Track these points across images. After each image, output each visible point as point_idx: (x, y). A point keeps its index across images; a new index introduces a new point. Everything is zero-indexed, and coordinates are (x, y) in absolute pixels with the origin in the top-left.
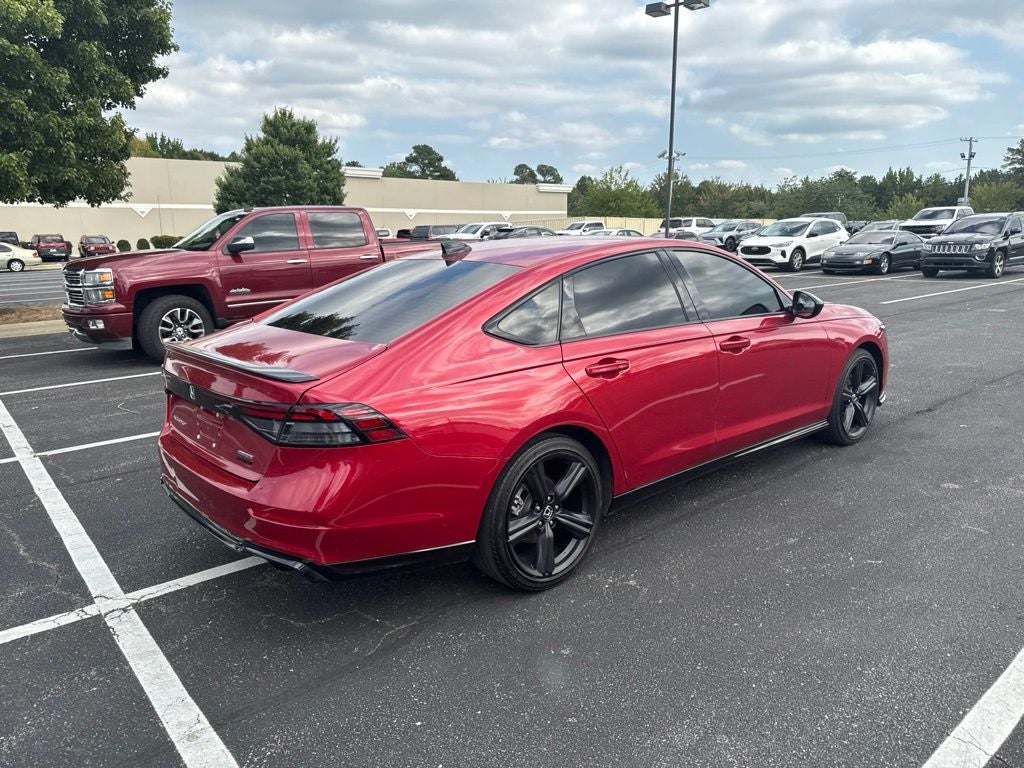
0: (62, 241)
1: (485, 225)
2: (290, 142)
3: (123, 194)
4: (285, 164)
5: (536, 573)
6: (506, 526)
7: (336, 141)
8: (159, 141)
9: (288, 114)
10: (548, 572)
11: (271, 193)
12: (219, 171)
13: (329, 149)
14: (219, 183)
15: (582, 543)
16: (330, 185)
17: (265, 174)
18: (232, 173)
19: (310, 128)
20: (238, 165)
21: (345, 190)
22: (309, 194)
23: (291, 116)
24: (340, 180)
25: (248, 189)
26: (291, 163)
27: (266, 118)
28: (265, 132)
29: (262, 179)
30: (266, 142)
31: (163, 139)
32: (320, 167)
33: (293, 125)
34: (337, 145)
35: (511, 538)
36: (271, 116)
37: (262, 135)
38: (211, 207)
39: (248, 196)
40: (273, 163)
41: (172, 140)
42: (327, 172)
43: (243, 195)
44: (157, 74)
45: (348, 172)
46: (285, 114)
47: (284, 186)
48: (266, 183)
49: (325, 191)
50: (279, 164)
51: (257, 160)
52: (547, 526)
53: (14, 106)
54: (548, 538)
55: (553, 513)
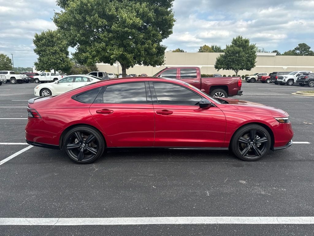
1: (299, 72)
2: (239, 46)
4: (237, 53)
5: (76, 159)
7: (255, 45)
9: (240, 37)
11: (231, 62)
12: (217, 55)
13: (252, 47)
14: (217, 59)
16: (250, 59)
17: (230, 56)
18: (222, 56)
19: (247, 41)
20: (223, 54)
21: (256, 60)
22: (242, 62)
23: (241, 38)
24: (254, 57)
25: (224, 61)
26: (239, 52)
27: (234, 39)
28: (232, 43)
29: (229, 58)
30: (232, 46)
31: (216, 47)
32: (248, 53)
33: (242, 41)
34: (256, 46)
36: (235, 38)
37: (231, 44)
38: (214, 66)
39: (224, 63)
40: (233, 52)
42: (250, 55)
43: (222, 62)
45: (257, 54)
46: (239, 37)
47: (235, 60)
48: (230, 59)
49: (249, 61)
50: (234, 53)
51: (228, 52)
52: (82, 149)
53: (130, 44)
54: (81, 152)
55: (85, 146)
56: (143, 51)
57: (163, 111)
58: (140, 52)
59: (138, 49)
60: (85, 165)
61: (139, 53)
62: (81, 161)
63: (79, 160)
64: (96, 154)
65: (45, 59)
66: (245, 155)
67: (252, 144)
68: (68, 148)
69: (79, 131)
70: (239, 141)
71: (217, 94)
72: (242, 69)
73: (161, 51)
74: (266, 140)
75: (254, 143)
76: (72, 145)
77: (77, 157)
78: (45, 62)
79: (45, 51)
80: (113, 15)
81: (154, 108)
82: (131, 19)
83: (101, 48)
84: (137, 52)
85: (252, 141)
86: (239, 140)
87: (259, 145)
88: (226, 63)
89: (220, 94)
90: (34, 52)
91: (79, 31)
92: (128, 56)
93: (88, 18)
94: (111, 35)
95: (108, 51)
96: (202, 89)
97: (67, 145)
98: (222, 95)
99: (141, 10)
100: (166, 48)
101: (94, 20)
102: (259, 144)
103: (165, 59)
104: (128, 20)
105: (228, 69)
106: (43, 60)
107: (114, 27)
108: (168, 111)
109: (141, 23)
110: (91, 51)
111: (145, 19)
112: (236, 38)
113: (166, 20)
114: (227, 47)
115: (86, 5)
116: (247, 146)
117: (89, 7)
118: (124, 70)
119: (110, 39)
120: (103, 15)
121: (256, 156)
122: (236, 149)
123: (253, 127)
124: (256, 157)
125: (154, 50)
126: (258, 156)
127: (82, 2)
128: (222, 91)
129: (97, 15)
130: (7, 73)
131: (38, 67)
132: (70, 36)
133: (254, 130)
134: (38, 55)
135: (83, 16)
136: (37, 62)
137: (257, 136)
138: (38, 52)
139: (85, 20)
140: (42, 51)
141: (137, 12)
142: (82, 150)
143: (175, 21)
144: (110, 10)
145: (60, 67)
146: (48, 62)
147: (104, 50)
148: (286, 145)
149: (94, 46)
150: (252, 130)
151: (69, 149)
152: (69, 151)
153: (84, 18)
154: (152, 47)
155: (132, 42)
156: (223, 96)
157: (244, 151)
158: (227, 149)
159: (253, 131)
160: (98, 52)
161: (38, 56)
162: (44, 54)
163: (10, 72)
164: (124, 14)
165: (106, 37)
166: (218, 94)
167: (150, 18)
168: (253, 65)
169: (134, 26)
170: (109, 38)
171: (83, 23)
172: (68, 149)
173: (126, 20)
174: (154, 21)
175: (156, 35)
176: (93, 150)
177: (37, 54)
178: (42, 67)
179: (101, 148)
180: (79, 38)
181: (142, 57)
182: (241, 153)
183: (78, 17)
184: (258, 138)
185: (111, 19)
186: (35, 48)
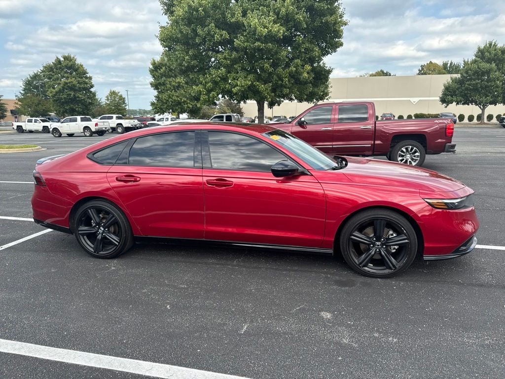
2: (489, 61)
4: (483, 74)
8: (449, 65)
9: (493, 43)
11: (471, 90)
14: (444, 85)
17: (471, 80)
18: (454, 81)
20: (458, 76)
22: (495, 89)
23: (495, 45)
25: (459, 88)
26: (488, 72)
27: (479, 48)
28: (476, 56)
29: (468, 83)
30: (475, 62)
31: (451, 64)
33: (495, 50)
36: (482, 47)
37: (474, 58)
38: (438, 98)
39: (457, 92)
40: (476, 73)
41: (456, 64)
43: (455, 92)
44: (339, 45)
46: (490, 45)
47: (479, 86)
48: (469, 85)
50: (480, 74)
51: (467, 72)
52: (100, 235)
53: (265, 67)
55: (103, 231)
56: (286, 77)
57: (216, 180)
58: (282, 81)
59: (278, 75)
60: (103, 260)
61: (280, 82)
62: (98, 253)
63: (95, 252)
64: (117, 244)
65: (164, 96)
66: (366, 266)
67: (378, 245)
68: (80, 232)
69: (93, 207)
70: (352, 239)
71: (404, 150)
72: (494, 103)
73: (322, 76)
74: (407, 241)
75: (382, 245)
76: (86, 228)
77: (92, 246)
78: (165, 101)
79: (164, 84)
80: (237, 22)
81: (203, 175)
82: (265, 27)
83: (220, 77)
84: (276, 80)
85: (378, 240)
86: (352, 237)
87: (394, 249)
88: (461, 92)
89: (412, 149)
90: (150, 86)
91: (187, 53)
92: (262, 87)
93: (199, 31)
94: (234, 55)
95: (230, 81)
96: (378, 140)
97: (78, 227)
98: (415, 152)
99: (283, 10)
100: (331, 71)
101: (209, 34)
102: (393, 247)
103: (330, 90)
104: (259, 29)
105: (466, 103)
106: (162, 98)
107: (239, 42)
108: (226, 180)
109: (281, 31)
110: (206, 82)
111: (291, 24)
112: (484, 47)
113: (327, 22)
114: (466, 63)
115: (197, 11)
116: (369, 249)
117: (201, 13)
120: (222, 24)
121: (387, 268)
122: (346, 253)
123: (378, 215)
124: (387, 271)
125: (305, 75)
126: (390, 268)
127: (190, 6)
128: (415, 144)
129: (213, 25)
130: (111, 118)
131: (156, 108)
132: (177, 60)
133: (382, 219)
134: (156, 91)
135: (193, 29)
136: (155, 101)
137: (391, 232)
138: (156, 86)
139: (196, 35)
140: (160, 84)
141: (277, 14)
142: (99, 237)
143: (346, 25)
144: (233, 15)
145: (186, 108)
146: (168, 101)
147: (225, 79)
148: (453, 253)
149: (210, 74)
150: (377, 219)
151: (83, 235)
152: (81, 237)
153: (194, 31)
154: (302, 70)
155: (268, 64)
156: (417, 154)
157: (363, 256)
158: (331, 251)
159: (379, 221)
160: (215, 83)
161: (156, 93)
162: (164, 89)
163: (117, 117)
164: (254, 20)
165: (228, 58)
166: (407, 149)
167: (300, 23)
169: (270, 38)
170: (231, 60)
171: (193, 39)
172: (80, 234)
173: (256, 28)
174: (305, 26)
175: (311, 50)
176: (114, 239)
177: (154, 89)
178: (161, 109)
179: (124, 235)
180: (189, 62)
181: (286, 88)
182: (356, 261)
183: (186, 30)
184: (392, 235)
185: (236, 28)
186: (152, 80)
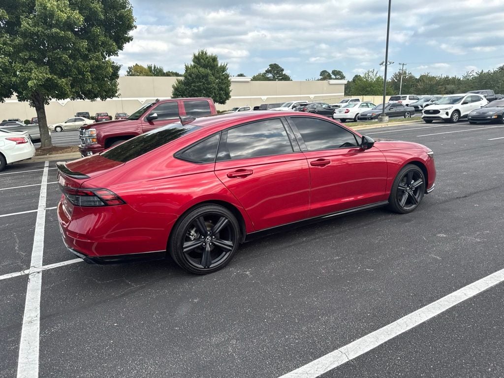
0: (108, 116)
1: (294, 103)
2: (205, 66)
3: (116, 95)
4: (203, 77)
5: (200, 266)
6: (182, 244)
7: (227, 65)
8: (153, 68)
9: (204, 52)
10: (207, 265)
11: (196, 91)
12: (173, 80)
13: (223, 69)
14: (173, 87)
15: (228, 254)
16: (223, 86)
17: (194, 82)
18: (179, 82)
19: (214, 59)
20: (182, 78)
21: (231, 88)
22: (213, 91)
23: (206, 54)
24: (228, 83)
25: (186, 89)
26: (206, 76)
27: (194, 55)
29: (192, 85)
30: (195, 67)
31: (155, 67)
32: (219, 78)
33: (207, 58)
34: (227, 67)
35: (185, 250)
36: (197, 54)
37: (193, 63)
39: (186, 93)
40: (198, 76)
41: (158, 68)
42: (222, 80)
43: (183, 92)
44: (129, 39)
45: (232, 79)
46: (203, 52)
47: (202, 88)
48: (194, 86)
49: (221, 89)
50: (200, 77)
51: (190, 75)
52: (208, 245)
53: (63, 58)
54: (208, 251)
55: (211, 240)
56: (87, 71)
58: (83, 75)
59: (78, 69)
61: (81, 77)
62: (208, 268)
64: (231, 249)
66: (405, 206)
67: (408, 190)
69: (201, 215)
70: (398, 189)
74: (421, 183)
75: (410, 189)
76: (190, 243)
86: (399, 187)
88: (189, 93)
94: (19, 40)
95: (18, 73)
104: (59, 13)
108: (324, 160)
111: (87, 12)
112: (199, 54)
114: (187, 68)
118: (42, 110)
119: (18, 49)
123: (410, 168)
124: (414, 206)
126: (415, 203)
133: (411, 171)
142: (208, 248)
150: (409, 171)
151: (188, 252)
157: (403, 200)
159: (410, 173)
165: (8, 44)
168: (228, 96)
172: (186, 252)
173: (54, 12)
176: (227, 244)
182: (401, 204)
